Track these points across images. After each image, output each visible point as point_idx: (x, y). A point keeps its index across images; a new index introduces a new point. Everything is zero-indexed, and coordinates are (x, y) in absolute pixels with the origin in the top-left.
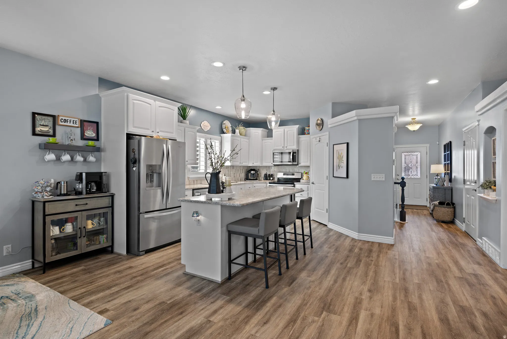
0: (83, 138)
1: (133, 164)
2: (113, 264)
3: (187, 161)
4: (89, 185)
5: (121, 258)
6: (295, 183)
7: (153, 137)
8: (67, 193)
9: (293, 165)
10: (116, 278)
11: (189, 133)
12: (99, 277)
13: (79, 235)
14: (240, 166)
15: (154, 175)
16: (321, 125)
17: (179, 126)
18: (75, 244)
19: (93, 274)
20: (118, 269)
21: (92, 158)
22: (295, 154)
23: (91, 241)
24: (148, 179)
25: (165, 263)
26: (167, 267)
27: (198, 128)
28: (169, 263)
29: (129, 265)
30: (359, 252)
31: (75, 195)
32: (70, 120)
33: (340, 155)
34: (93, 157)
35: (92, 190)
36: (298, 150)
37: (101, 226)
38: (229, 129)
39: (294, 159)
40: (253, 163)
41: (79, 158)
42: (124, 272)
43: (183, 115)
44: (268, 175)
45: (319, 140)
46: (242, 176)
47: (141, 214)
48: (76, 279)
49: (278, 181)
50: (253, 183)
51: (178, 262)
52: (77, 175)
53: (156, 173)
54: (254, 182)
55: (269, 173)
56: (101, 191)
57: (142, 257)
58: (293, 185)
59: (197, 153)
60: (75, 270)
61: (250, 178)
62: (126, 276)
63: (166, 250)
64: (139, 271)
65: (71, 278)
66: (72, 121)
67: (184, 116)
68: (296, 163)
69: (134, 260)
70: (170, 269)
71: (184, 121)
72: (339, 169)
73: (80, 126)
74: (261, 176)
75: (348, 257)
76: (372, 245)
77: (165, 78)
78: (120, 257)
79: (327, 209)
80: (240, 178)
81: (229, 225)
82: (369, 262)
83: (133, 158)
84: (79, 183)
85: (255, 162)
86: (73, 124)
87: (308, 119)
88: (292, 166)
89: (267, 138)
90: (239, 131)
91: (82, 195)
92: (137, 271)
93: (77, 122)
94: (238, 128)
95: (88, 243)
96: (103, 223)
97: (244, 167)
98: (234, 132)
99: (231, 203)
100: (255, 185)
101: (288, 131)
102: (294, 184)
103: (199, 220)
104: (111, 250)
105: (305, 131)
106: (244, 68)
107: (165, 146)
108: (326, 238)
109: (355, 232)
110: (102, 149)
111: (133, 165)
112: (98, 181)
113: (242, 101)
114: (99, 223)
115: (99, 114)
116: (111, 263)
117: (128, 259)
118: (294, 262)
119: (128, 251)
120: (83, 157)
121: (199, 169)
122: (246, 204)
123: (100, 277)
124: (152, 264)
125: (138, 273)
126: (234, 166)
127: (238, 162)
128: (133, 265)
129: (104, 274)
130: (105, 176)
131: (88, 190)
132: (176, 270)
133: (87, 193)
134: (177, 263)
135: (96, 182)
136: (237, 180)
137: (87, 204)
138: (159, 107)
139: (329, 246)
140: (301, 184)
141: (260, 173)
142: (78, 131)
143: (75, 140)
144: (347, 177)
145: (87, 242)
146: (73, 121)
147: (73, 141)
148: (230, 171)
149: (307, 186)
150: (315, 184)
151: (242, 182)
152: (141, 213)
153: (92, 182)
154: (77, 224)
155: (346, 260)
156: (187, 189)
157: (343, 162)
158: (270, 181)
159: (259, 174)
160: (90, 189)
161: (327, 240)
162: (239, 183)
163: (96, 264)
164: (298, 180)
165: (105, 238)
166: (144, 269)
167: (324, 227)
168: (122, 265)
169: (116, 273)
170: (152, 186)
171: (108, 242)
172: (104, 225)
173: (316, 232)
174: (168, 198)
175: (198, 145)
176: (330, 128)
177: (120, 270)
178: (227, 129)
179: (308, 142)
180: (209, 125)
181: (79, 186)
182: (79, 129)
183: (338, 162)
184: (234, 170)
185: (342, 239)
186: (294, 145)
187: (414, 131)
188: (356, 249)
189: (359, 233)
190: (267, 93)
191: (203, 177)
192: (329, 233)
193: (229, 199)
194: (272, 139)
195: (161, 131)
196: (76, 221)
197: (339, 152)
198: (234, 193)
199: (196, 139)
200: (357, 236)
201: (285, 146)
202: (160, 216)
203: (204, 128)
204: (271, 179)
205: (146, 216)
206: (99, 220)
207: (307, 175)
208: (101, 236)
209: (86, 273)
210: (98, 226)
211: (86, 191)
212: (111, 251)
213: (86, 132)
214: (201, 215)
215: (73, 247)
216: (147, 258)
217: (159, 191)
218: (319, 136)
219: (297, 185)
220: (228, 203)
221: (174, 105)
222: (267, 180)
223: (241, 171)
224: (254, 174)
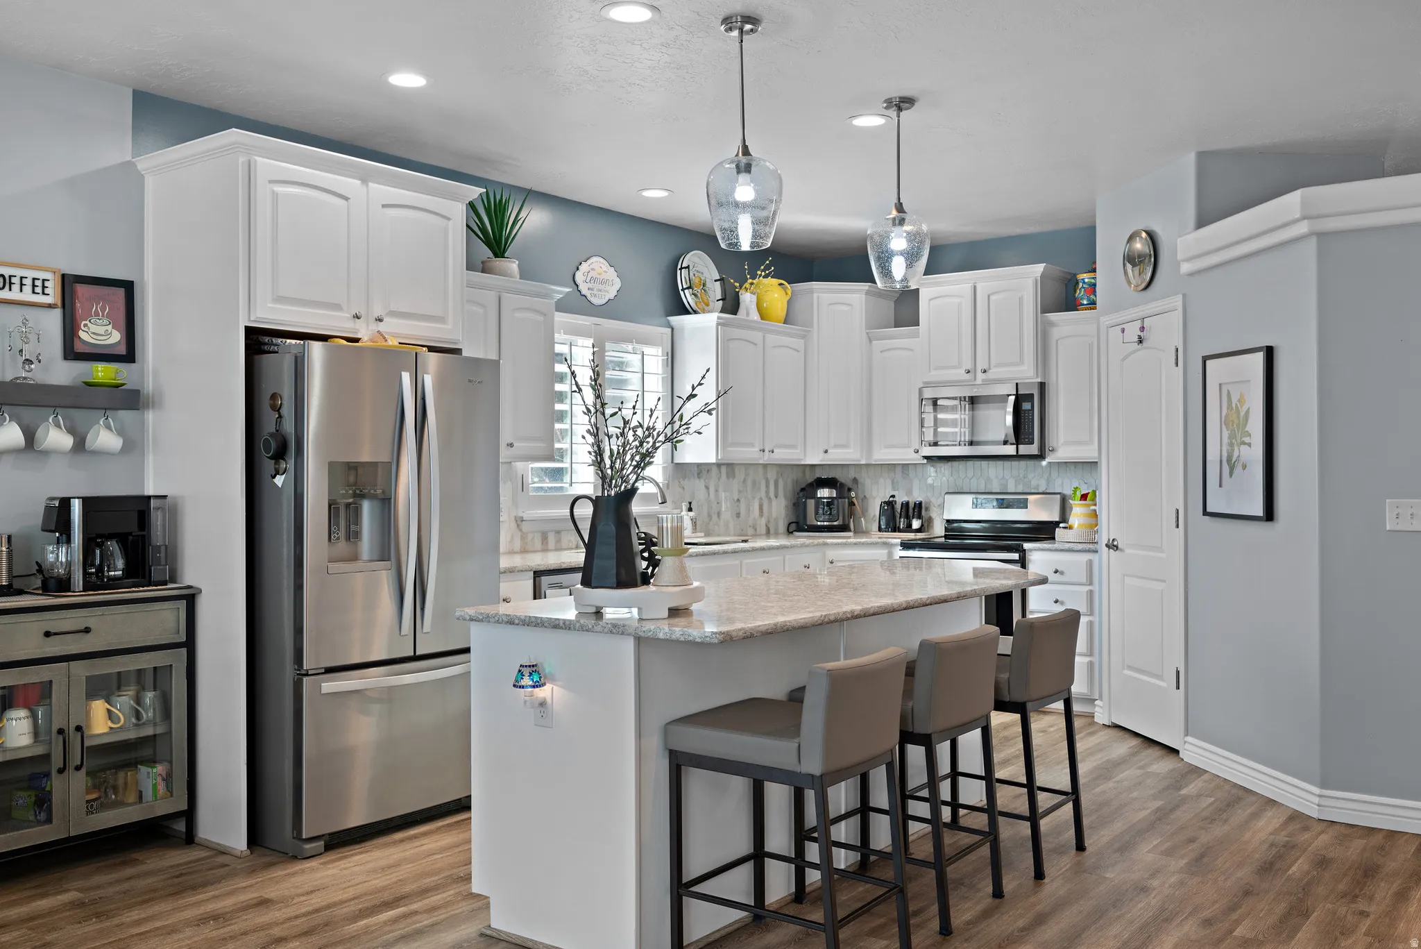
0: (72, 352)
1: (273, 461)
2: (194, 888)
3: (511, 445)
4: (98, 552)
5: (227, 865)
6: (1027, 546)
7: (357, 340)
8: (10, 586)
9: (1018, 457)
10: (203, 939)
11: (518, 315)
12: (137, 934)
13: (57, 761)
14: (765, 466)
15: (361, 505)
17: (470, 285)
18: (43, 802)
19: (116, 921)
20: (210, 907)
21: (105, 438)
22: (1026, 406)
23: (103, 790)
24: (339, 528)
25: (407, 889)
26: (414, 907)
27: (561, 291)
28: (424, 892)
29: (255, 895)
30: (1308, 873)
31: (40, 592)
32: (22, 278)
33: (1234, 406)
34: (111, 430)
35: (108, 571)
36: (1042, 386)
37: (144, 724)
38: (711, 293)
39: (1020, 431)
40: (826, 452)
41: (56, 438)
42: (236, 920)
44: (898, 507)
45: (1140, 337)
46: (774, 515)
47: (307, 678)
48: (48, 938)
49: (946, 537)
50: (825, 544)
51: (461, 889)
52: (48, 509)
53: (372, 497)
54: (829, 541)
55: (905, 499)
56: (144, 577)
57: (313, 863)
58: (1016, 556)
59: (558, 407)
60: (44, 904)
61: (811, 520)
62: (245, 933)
63: (415, 837)
64: (297, 917)
65: (29, 932)
66: (28, 282)
67: (498, 242)
68: (1033, 449)
69: (278, 872)
70: (425, 915)
71: (499, 263)
72: (1231, 474)
73: (59, 303)
74: (864, 512)
75: (1247, 893)
76: (1382, 848)
77: (407, 80)
78: (221, 859)
79: (1178, 672)
80: (763, 521)
81: (673, 728)
82: (1349, 917)
83: (272, 435)
84: (58, 543)
85: (836, 446)
86: (34, 292)
87: (1088, 235)
88: (1015, 463)
89: (896, 326)
90: (754, 297)
91: (69, 591)
92: (290, 919)
93: (46, 284)
94: (752, 284)
95: (94, 796)
96: (151, 714)
97: (782, 468)
98: (731, 305)
99: (678, 629)
100: (832, 554)
101: (993, 294)
102: (1023, 552)
103: (543, 704)
104: (184, 830)
105: (1075, 292)
106: (748, 23)
107: (406, 377)
108: (1158, 809)
109: (1305, 781)
110: (148, 394)
111: (275, 464)
112: (131, 534)
113: (739, 172)
114: (138, 715)
116: (182, 885)
117: (252, 871)
118: (980, 907)
119: (254, 838)
120: (71, 431)
121: (569, 481)
122: (741, 634)
123: (141, 934)
124: (350, 893)
125: (293, 926)
126: (732, 464)
127: (752, 445)
128: (271, 893)
129: (158, 924)
130: (159, 513)
131: (92, 573)
132: (453, 922)
133: (88, 587)
134: (457, 890)
135: (122, 538)
136: (750, 531)
137: (87, 630)
138: (384, 206)
139: (1169, 844)
140: (1056, 550)
141: (861, 496)
142: (53, 322)
143: (40, 362)
144: (1270, 514)
145: (88, 792)
146: (34, 279)
147: (33, 366)
148: (717, 491)
149: (1085, 557)
150: (1121, 550)
151: (773, 542)
152: (307, 675)
153: (110, 537)
154: (49, 717)
155: (1233, 908)
156: (511, 571)
157: (1247, 440)
158: (911, 536)
159: (854, 500)
160: (100, 570)
161: (1161, 816)
162: (758, 543)
163: (126, 886)
164: (1043, 531)
165: (159, 779)
166: (317, 911)
167: (1162, 757)
168: (231, 893)
169: (203, 920)
170: (354, 558)
171: (172, 796)
172: (158, 720)
173: (1118, 782)
174: (423, 609)
175: (561, 368)
176: (1191, 274)
177: (219, 912)
178: (698, 290)
179: (1091, 346)
180: (611, 274)
181: (57, 554)
182: (57, 314)
183: (1225, 440)
184: (735, 484)
185: (1240, 814)
186: (1021, 362)
188: (1299, 861)
189: (1324, 785)
190: (870, 122)
192: (1180, 789)
193: (674, 612)
194: (917, 335)
195: (393, 314)
196: (48, 701)
197: (1228, 391)
198: (696, 584)
199: (552, 343)
200: (1316, 800)
201: (979, 367)
202: (391, 689)
203: (592, 289)
204: (916, 524)
205: (331, 685)
206: (138, 700)
207: (1089, 506)
208: (143, 769)
209: (87, 919)
210: (136, 725)
211: (85, 573)
212: (184, 837)
213: (85, 325)
214: (553, 679)
215: (33, 813)
216: (333, 868)
217: (385, 579)
218: (1141, 314)
219: (1039, 557)
220: (664, 629)
221: (454, 197)
222: (895, 529)
223: (767, 486)
224: (830, 503)
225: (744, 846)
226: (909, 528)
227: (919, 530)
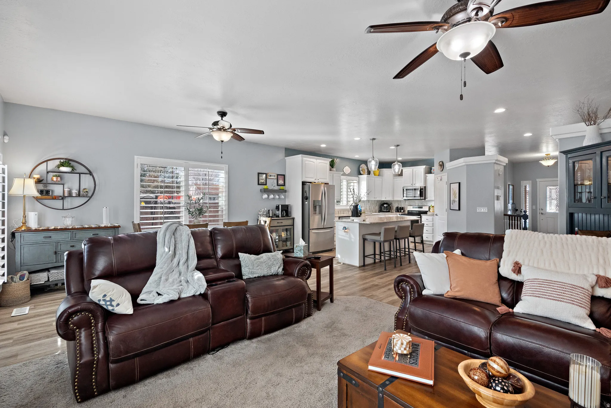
0: (278, 185)
1: (306, 200)
4: (283, 212)
6: (421, 215)
7: (315, 183)
8: (272, 216)
9: (420, 199)
11: (336, 177)
13: (279, 240)
14: (375, 201)
15: (317, 207)
16: (442, 165)
17: (330, 173)
21: (282, 197)
22: (422, 190)
24: (314, 210)
27: (341, 173)
31: (277, 217)
33: (454, 192)
34: (283, 195)
35: (284, 215)
36: (425, 187)
38: (365, 171)
39: (421, 195)
40: (386, 198)
41: (277, 197)
43: (332, 165)
44: (399, 208)
45: (441, 179)
46: (376, 209)
47: (310, 230)
49: (408, 213)
52: (277, 206)
53: (318, 205)
54: (386, 214)
56: (288, 216)
58: (420, 217)
61: (383, 210)
66: (273, 176)
68: (423, 198)
71: (333, 169)
72: (454, 203)
73: (277, 178)
74: (393, 209)
80: (374, 210)
81: (363, 236)
83: (306, 197)
84: (278, 211)
85: (388, 197)
87: (433, 160)
89: (398, 176)
91: (280, 217)
93: (275, 176)
97: (378, 201)
99: (365, 222)
101: (416, 171)
105: (431, 171)
106: (374, 139)
107: (323, 188)
110: (287, 191)
113: (372, 160)
114: (287, 235)
115: (285, 170)
126: (369, 201)
127: (373, 197)
130: (290, 207)
133: (282, 217)
135: (285, 210)
136: (372, 212)
137: (282, 223)
138: (319, 163)
140: (427, 216)
141: (392, 206)
142: (276, 181)
143: (274, 186)
144: (459, 209)
145: (282, 244)
148: (366, 205)
149: (432, 217)
150: (438, 216)
151: (376, 214)
157: (456, 197)
162: (374, 214)
164: (425, 213)
165: (290, 244)
170: (316, 214)
172: (289, 235)
174: (325, 221)
176: (448, 170)
178: (363, 171)
180: (349, 169)
183: (453, 197)
184: (370, 204)
186: (421, 183)
187: (548, 166)
190: (393, 147)
191: (349, 209)
193: (364, 221)
194: (403, 178)
195: (320, 178)
196: (278, 232)
197: (454, 189)
198: (366, 217)
199: (341, 182)
201: (414, 183)
203: (346, 172)
204: (402, 211)
205: (313, 231)
207: (433, 208)
208: (288, 242)
211: (281, 215)
213: (279, 181)
214: (348, 229)
217: (320, 217)
218: (441, 175)
219: (424, 217)
220: (363, 222)
221: (327, 160)
222: (398, 212)
223: (375, 204)
224: (387, 207)
225: (373, 253)
226: (401, 212)
227: (403, 212)
